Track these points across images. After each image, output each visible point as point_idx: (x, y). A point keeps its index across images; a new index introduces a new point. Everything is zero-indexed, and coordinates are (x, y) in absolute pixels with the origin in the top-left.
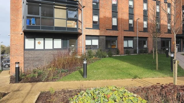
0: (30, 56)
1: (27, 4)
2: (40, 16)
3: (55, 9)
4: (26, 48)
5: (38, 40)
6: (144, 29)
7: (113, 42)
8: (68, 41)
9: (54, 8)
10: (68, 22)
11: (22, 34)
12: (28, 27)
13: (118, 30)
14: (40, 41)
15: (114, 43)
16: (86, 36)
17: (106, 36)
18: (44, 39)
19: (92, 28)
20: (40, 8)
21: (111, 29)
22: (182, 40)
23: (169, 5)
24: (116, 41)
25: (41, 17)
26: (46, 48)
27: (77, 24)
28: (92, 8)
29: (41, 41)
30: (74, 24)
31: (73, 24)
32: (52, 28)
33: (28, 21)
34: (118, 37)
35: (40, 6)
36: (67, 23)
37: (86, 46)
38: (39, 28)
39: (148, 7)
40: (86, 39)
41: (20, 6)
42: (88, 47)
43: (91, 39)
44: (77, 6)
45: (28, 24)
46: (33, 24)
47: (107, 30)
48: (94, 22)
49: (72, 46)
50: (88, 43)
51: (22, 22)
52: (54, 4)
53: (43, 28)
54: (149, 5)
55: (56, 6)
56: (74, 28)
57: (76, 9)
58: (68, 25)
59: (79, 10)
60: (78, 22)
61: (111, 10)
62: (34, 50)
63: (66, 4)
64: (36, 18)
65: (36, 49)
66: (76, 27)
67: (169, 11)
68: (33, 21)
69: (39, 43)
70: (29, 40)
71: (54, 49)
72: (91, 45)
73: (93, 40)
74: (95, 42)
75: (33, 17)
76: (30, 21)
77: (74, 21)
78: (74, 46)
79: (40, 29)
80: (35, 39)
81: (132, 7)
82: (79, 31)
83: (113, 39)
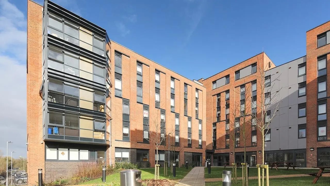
0: (53, 167)
1: (48, 112)
2: (63, 125)
3: (80, 119)
4: (48, 158)
5: (61, 151)
6: (176, 143)
7: (144, 155)
8: (96, 152)
9: (80, 117)
10: (95, 133)
11: (42, 143)
12: (49, 136)
13: (149, 144)
14: (64, 152)
15: (146, 156)
16: (116, 148)
17: (137, 149)
18: (69, 150)
19: (122, 140)
20: (64, 117)
21: (143, 142)
22: (212, 155)
23: (201, 122)
24: (147, 154)
25: (65, 127)
26: (70, 159)
27: (105, 136)
28: (122, 120)
29: (66, 151)
30: (102, 135)
31: (100, 135)
32: (77, 139)
33: (50, 130)
34: (149, 150)
35: (64, 115)
36: (93, 134)
37: (116, 158)
38: (62, 137)
39: (179, 122)
40: (116, 151)
41: (40, 113)
42: (118, 159)
43: (121, 152)
44: (105, 117)
45: (49, 134)
46: (56, 134)
47: (137, 142)
48: (124, 135)
49: (100, 158)
50: (118, 155)
51: (42, 130)
52: (79, 114)
53: (66, 138)
54: (182, 121)
55: (81, 117)
56: (102, 140)
57: (104, 120)
58: (95, 136)
59: (107, 121)
60: (106, 134)
61: (142, 123)
62: (57, 160)
63: (93, 115)
64: (59, 127)
65: (59, 159)
66: (104, 138)
67: (200, 127)
68: (55, 130)
69: (63, 153)
70: (51, 150)
71: (80, 161)
72: (121, 157)
73: (123, 153)
74: (126, 155)
75: (56, 126)
76: (52, 131)
77: (102, 133)
78: (102, 158)
79: (64, 139)
80: (58, 149)
81: (164, 121)
82: (107, 143)
83: (145, 152)
